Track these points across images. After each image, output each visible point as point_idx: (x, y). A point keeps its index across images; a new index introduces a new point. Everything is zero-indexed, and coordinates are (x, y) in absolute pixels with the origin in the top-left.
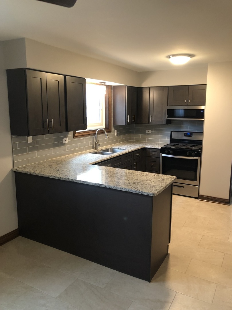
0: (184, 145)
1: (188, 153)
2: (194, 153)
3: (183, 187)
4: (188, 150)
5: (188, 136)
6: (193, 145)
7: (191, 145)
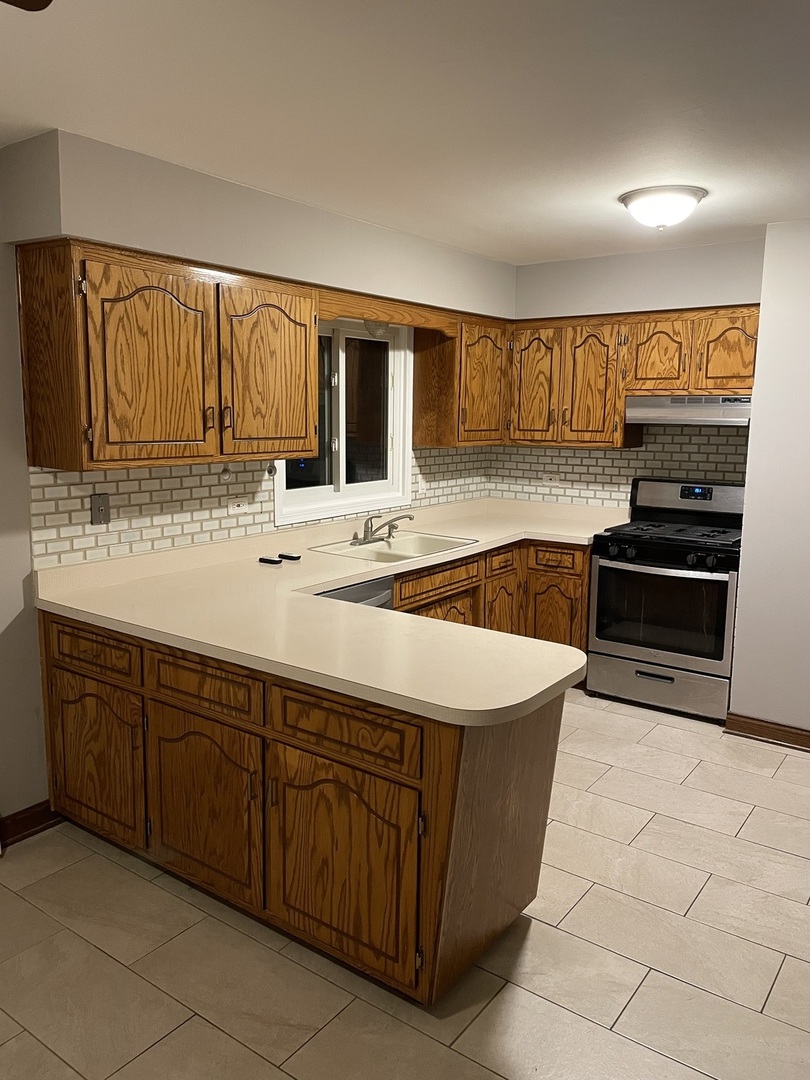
0: (680, 530)
1: (691, 558)
2: (716, 556)
3: (672, 679)
4: (693, 547)
5: (696, 498)
6: (713, 531)
7: (706, 530)
